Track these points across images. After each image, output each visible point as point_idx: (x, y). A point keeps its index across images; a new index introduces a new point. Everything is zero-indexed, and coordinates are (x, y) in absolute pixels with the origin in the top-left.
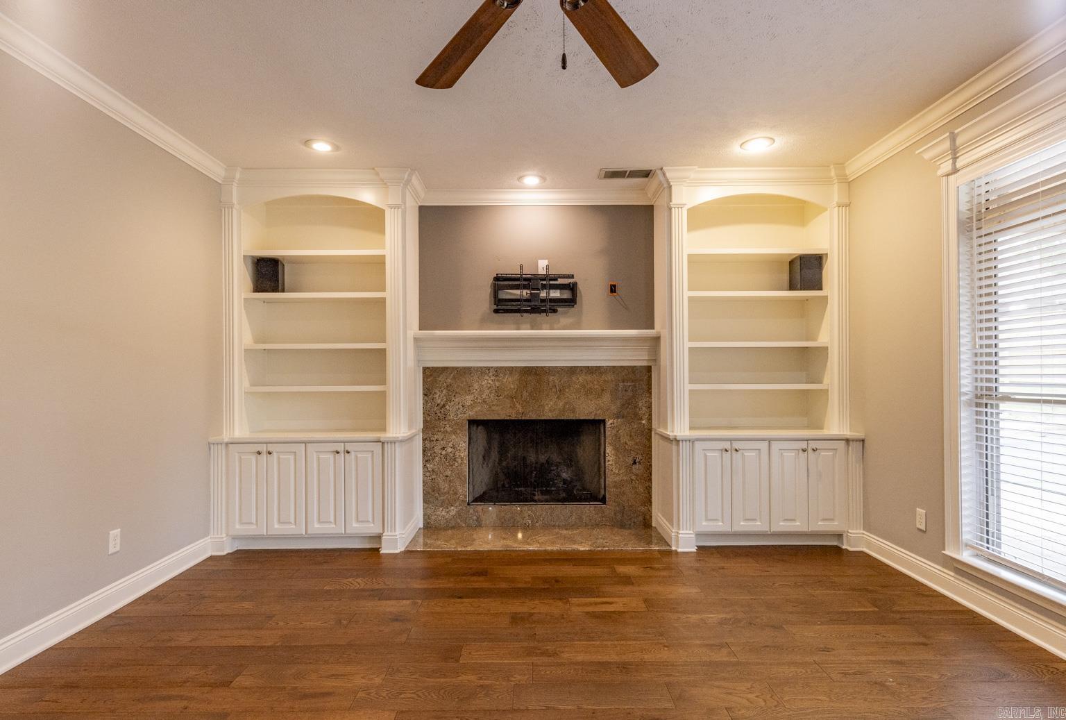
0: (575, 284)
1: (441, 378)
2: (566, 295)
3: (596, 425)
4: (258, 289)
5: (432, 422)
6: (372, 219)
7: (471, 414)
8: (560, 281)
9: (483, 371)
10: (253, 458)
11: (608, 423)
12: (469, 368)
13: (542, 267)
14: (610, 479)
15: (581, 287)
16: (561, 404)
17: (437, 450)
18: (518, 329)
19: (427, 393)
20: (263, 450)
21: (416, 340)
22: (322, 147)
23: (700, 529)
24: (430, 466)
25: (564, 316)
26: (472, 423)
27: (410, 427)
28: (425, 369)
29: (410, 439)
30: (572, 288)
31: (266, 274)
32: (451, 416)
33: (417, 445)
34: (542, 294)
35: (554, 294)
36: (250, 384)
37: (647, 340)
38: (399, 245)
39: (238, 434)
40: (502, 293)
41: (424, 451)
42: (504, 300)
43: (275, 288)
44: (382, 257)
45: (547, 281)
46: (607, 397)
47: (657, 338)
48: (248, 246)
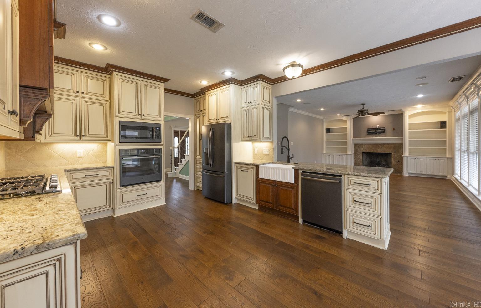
0: (385, 129)
1: (357, 145)
2: (383, 131)
3: (390, 154)
4: (327, 133)
5: (355, 153)
6: (346, 121)
7: (363, 151)
8: (381, 129)
9: (365, 144)
10: (327, 156)
11: (392, 154)
12: (362, 144)
13: (378, 126)
14: (392, 164)
15: (386, 129)
16: (381, 150)
17: (356, 157)
18: (372, 137)
19: (354, 148)
20: (329, 155)
21: (352, 139)
22: (338, 115)
23: (409, 172)
24: (355, 159)
25: (382, 135)
26: (363, 153)
27: (351, 153)
28: (354, 144)
29: (351, 155)
30: (384, 130)
31: (328, 131)
32: (359, 152)
33: (353, 155)
34: (378, 131)
35: (380, 131)
36: (327, 146)
37: (400, 139)
38: (349, 125)
39: (325, 153)
40: (369, 131)
41: (354, 157)
42: (369, 132)
43: (330, 133)
44: (347, 127)
45: (379, 129)
46: (392, 149)
47: (403, 139)
48: (325, 127)
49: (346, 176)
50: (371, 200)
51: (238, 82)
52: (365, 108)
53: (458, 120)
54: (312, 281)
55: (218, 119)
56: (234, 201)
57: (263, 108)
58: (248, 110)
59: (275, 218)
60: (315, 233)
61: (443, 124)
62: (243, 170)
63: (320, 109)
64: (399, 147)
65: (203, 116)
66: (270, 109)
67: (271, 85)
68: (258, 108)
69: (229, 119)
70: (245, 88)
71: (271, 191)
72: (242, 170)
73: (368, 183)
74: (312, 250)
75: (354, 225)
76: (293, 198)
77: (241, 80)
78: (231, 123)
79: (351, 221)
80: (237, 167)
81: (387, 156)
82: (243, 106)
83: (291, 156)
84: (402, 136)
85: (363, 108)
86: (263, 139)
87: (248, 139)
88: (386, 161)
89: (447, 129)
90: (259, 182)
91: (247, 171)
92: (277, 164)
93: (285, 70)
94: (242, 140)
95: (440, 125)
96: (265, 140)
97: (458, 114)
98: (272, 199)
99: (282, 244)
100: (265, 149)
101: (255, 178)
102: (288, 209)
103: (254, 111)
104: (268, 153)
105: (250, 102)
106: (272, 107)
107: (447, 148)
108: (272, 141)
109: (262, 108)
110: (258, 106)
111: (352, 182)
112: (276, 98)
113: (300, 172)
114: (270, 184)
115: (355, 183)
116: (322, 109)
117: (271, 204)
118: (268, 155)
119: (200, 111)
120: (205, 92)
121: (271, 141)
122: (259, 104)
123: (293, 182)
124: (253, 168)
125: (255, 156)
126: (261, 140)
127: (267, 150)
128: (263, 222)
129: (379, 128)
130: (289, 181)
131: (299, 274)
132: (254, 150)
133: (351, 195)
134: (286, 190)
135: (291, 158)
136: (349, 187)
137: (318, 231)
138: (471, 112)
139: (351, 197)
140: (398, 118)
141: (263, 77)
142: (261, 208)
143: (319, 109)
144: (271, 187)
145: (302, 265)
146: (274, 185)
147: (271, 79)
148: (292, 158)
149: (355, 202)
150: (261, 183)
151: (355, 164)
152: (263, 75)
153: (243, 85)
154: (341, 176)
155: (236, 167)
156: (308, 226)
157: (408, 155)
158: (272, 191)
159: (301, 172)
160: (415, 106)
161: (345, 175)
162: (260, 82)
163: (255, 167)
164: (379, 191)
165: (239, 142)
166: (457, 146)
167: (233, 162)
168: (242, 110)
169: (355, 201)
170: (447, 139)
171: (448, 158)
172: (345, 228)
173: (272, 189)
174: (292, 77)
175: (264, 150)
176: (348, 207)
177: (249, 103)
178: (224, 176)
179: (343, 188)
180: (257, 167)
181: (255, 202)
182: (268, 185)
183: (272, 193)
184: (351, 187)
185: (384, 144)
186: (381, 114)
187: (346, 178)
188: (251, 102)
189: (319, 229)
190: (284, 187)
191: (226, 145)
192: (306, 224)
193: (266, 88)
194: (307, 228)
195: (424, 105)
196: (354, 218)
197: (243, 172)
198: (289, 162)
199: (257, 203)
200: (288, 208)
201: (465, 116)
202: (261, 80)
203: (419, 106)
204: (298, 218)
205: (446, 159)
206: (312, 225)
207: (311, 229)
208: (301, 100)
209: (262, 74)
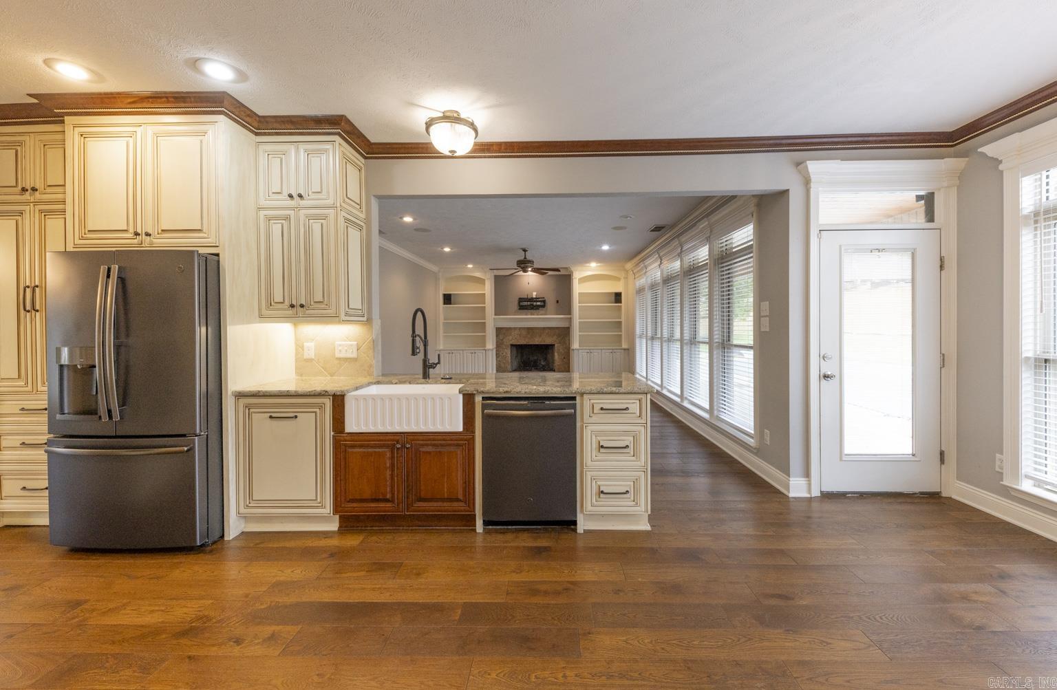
0: (545, 300)
1: (502, 331)
2: (542, 304)
3: (553, 346)
4: (445, 304)
5: (499, 345)
6: (481, 281)
7: (512, 342)
8: (540, 300)
9: (515, 328)
10: (447, 355)
11: (556, 346)
12: (511, 328)
13: (534, 295)
14: (556, 365)
15: (547, 301)
16: (540, 339)
17: (500, 354)
18: (527, 315)
19: (497, 336)
21: (494, 319)
22: (470, 266)
24: (498, 360)
25: (541, 311)
26: (512, 345)
27: (492, 346)
28: (496, 328)
29: (492, 350)
30: (544, 302)
31: (448, 299)
32: (505, 343)
33: (495, 351)
34: (535, 303)
35: (539, 303)
36: (444, 333)
37: (568, 318)
38: (488, 289)
39: (441, 348)
40: (521, 304)
41: (496, 354)
42: (522, 306)
43: (450, 304)
44: (485, 294)
45: (536, 300)
46: (555, 337)
47: (571, 318)
48: (442, 291)
49: (585, 396)
50: (628, 440)
51: (248, 116)
52: (529, 257)
53: (640, 291)
54: (600, 677)
55: (148, 234)
56: (234, 527)
57: (347, 220)
58: (287, 218)
59: (404, 540)
60: (524, 544)
61: (618, 297)
62: (274, 415)
63: (442, 248)
64: (564, 333)
65: (41, 211)
66: (362, 226)
67: (365, 158)
68: (332, 217)
69: (211, 241)
70: (271, 144)
71: (388, 465)
72: (271, 417)
73: (624, 406)
74: (546, 593)
75: (599, 497)
76: (460, 473)
77: (261, 112)
78: (218, 255)
79: (594, 492)
80: (248, 407)
81: (546, 349)
82: (263, 203)
83: (433, 359)
84: (570, 314)
85: (525, 258)
86: (347, 314)
87: (290, 312)
88: (546, 359)
89: (623, 304)
90: (345, 445)
91: (296, 417)
92: (392, 384)
93: (432, 129)
94: (261, 316)
95: (613, 298)
96: (350, 317)
97: (642, 282)
98: (392, 487)
99: (472, 612)
100: (340, 343)
101: (329, 434)
102: (445, 504)
103: (316, 227)
104: (354, 355)
105: (295, 195)
106: (368, 221)
107: (623, 333)
108: (369, 321)
109: (343, 219)
110: (331, 212)
111: (597, 408)
112: (378, 200)
113: (478, 399)
114: (387, 446)
115: (602, 409)
116: (447, 249)
117: (389, 505)
118: (355, 360)
119: (24, 190)
120: (62, 115)
121: (365, 319)
122: (333, 207)
123: (461, 429)
124: (321, 406)
125: (303, 364)
126: (343, 317)
127: (352, 345)
128: (379, 567)
129: (536, 298)
130: (448, 428)
131: (565, 676)
132: (299, 347)
133: (594, 437)
134: (440, 452)
135: (433, 366)
136: (591, 420)
137: (526, 535)
138: (665, 280)
139: (594, 440)
140: (564, 281)
141: (348, 128)
142: (349, 523)
143: (440, 249)
144: (388, 455)
145: (554, 646)
146: (399, 446)
147: (368, 141)
148: (436, 364)
149: (602, 450)
150: (353, 446)
151: (500, 369)
152: (349, 121)
153: (265, 134)
154: (574, 398)
155: (241, 409)
156: (497, 531)
157: (578, 347)
158: (392, 465)
159: (481, 399)
160: (588, 265)
161: (582, 394)
162: (337, 138)
163: (328, 403)
164: (642, 419)
165: (249, 322)
166: (638, 332)
167: (230, 393)
168: (262, 218)
169: (602, 447)
170: (623, 320)
171: (625, 349)
172: (582, 511)
173: (393, 457)
174: (451, 152)
175: (340, 345)
176: (589, 463)
177: (291, 196)
178: (191, 450)
179: (578, 424)
180: (338, 401)
181: (328, 509)
182: (377, 450)
183: (393, 471)
184: (595, 419)
185: (544, 328)
186: (550, 273)
187: (585, 402)
188: (300, 196)
189: (528, 530)
190: (432, 445)
191: (201, 332)
192: (490, 527)
193: (354, 164)
194: (500, 537)
195: (599, 264)
196: (599, 483)
197: (275, 423)
198: (426, 376)
199: (336, 511)
200: (443, 500)
201: (653, 286)
202: (339, 134)
203: (593, 265)
204: (471, 519)
205: (622, 351)
206: (506, 527)
207: (509, 536)
208: (415, 219)
209: (350, 117)
